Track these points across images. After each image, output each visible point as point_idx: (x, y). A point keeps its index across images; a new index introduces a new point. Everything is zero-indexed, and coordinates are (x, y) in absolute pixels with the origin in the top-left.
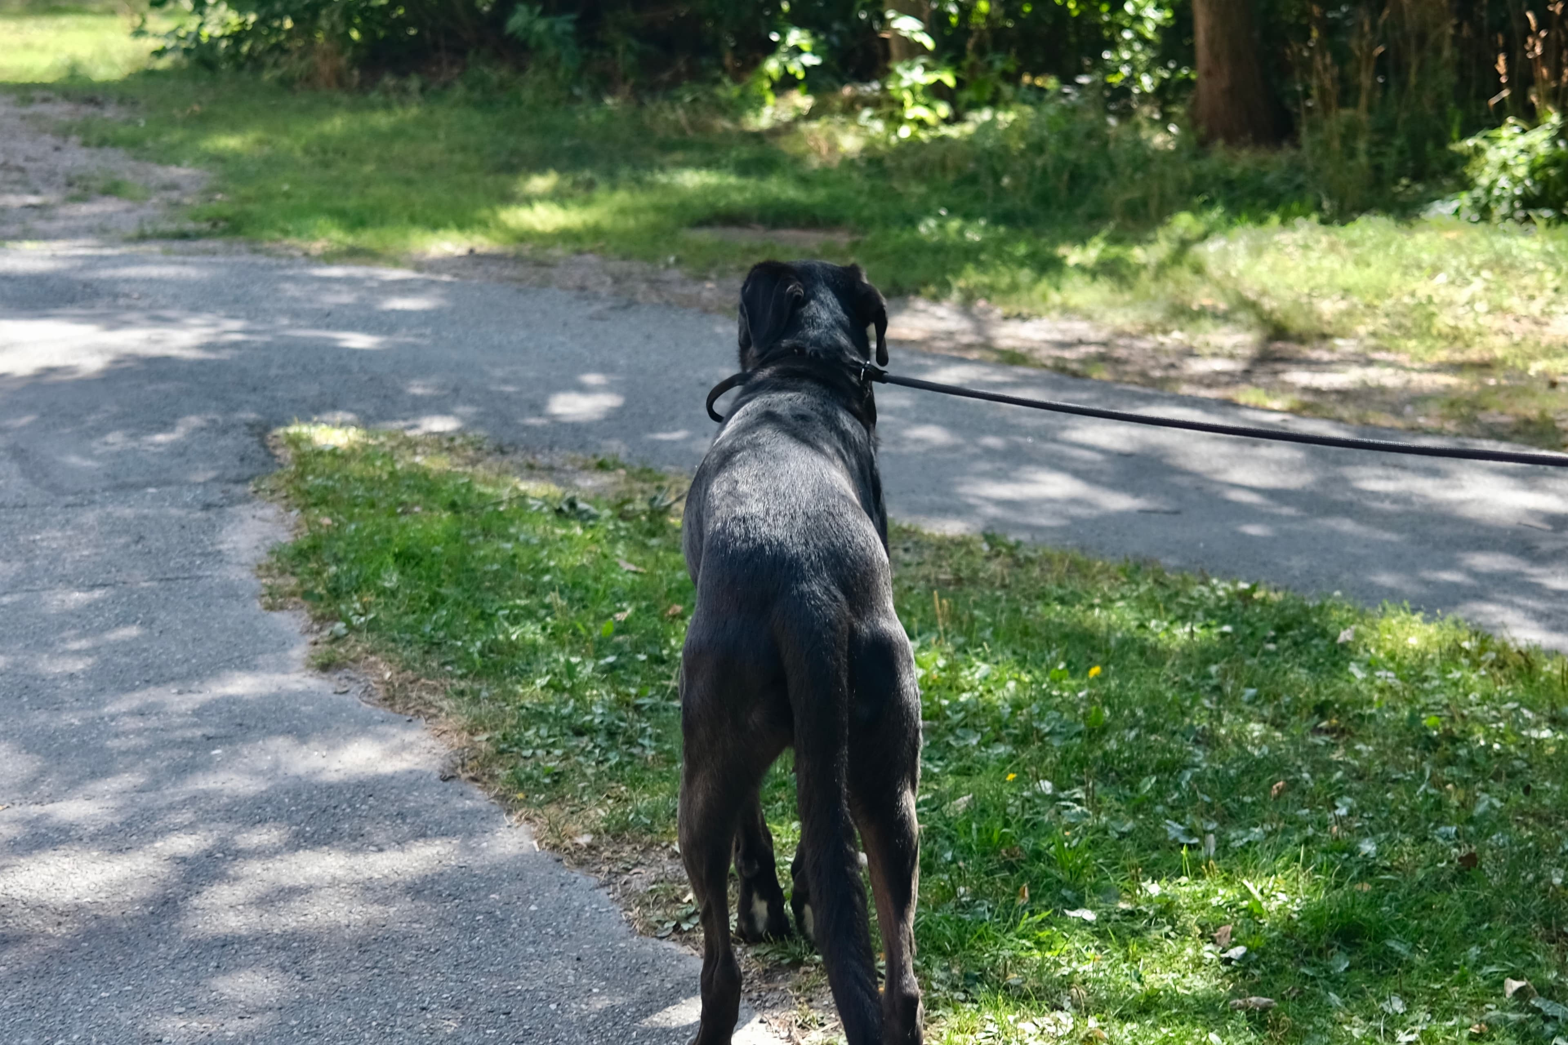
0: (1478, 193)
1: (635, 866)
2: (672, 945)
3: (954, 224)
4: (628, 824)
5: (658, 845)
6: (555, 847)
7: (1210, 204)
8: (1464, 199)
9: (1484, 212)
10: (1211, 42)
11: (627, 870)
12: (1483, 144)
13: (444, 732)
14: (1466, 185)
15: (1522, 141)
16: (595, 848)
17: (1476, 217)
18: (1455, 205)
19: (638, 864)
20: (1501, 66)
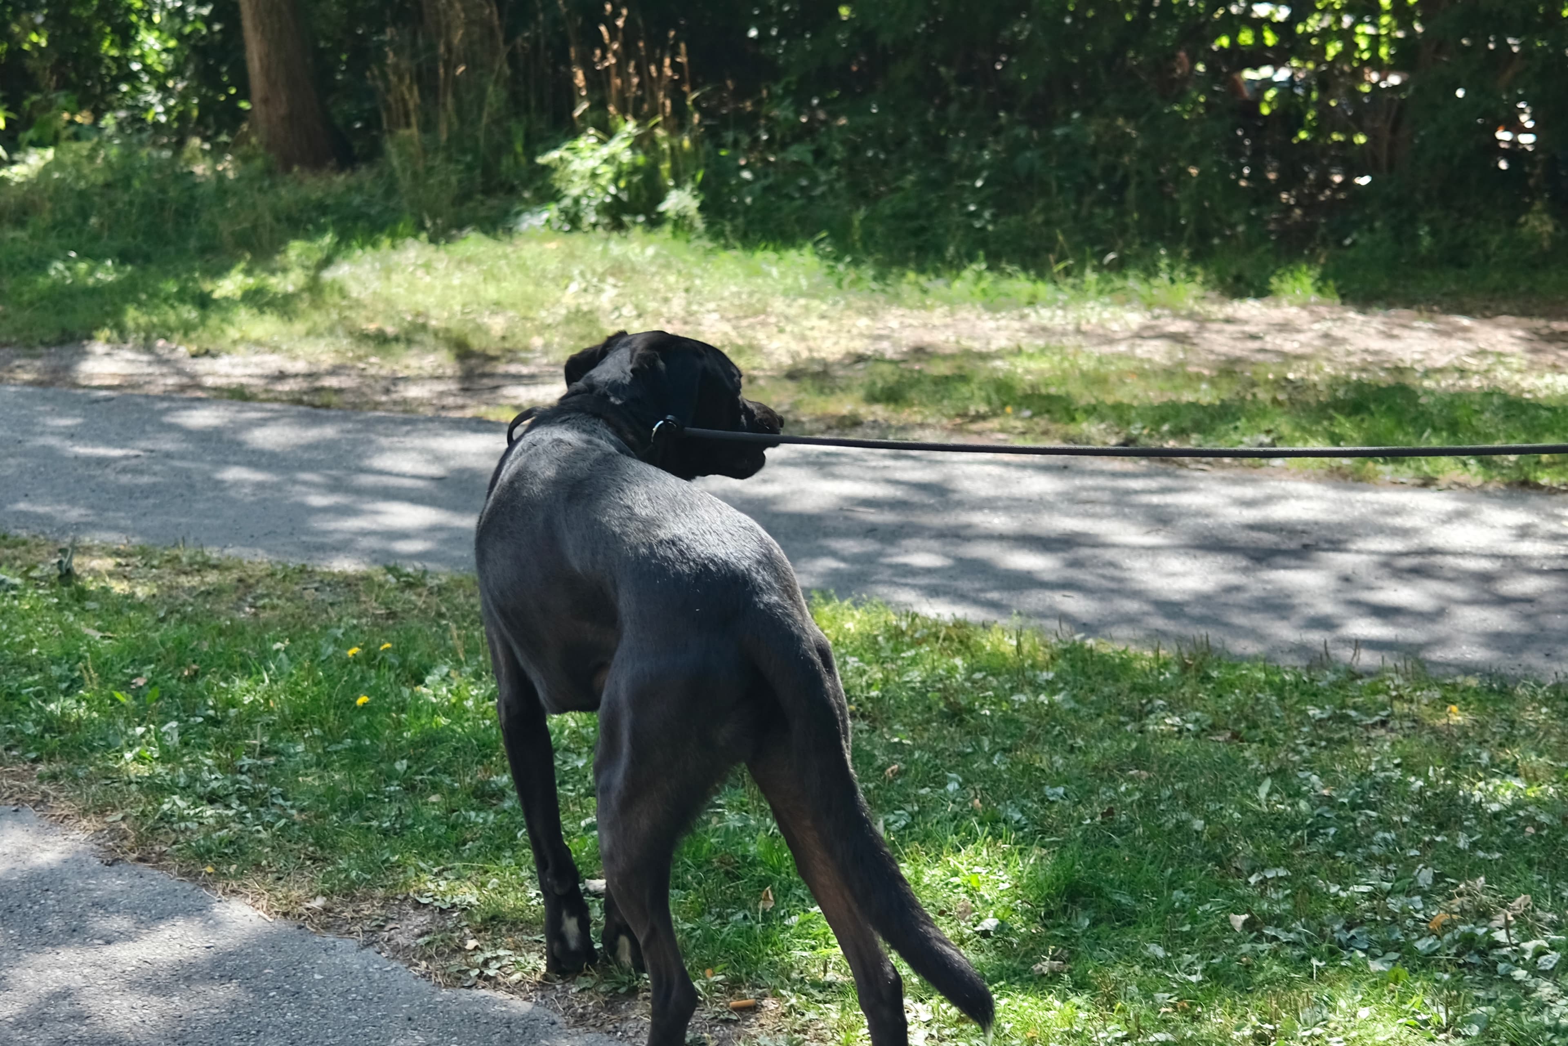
0: (567, 202)
1: (385, 921)
2: (483, 992)
3: (83, 266)
4: (353, 882)
5: (395, 899)
6: (285, 914)
7: (321, 231)
8: (551, 211)
9: (573, 220)
10: (266, 71)
11: (381, 927)
12: (567, 155)
13: (66, 817)
14: (555, 196)
15: (605, 151)
16: (330, 911)
17: (567, 227)
18: (545, 216)
19: (387, 920)
20: (580, 79)
